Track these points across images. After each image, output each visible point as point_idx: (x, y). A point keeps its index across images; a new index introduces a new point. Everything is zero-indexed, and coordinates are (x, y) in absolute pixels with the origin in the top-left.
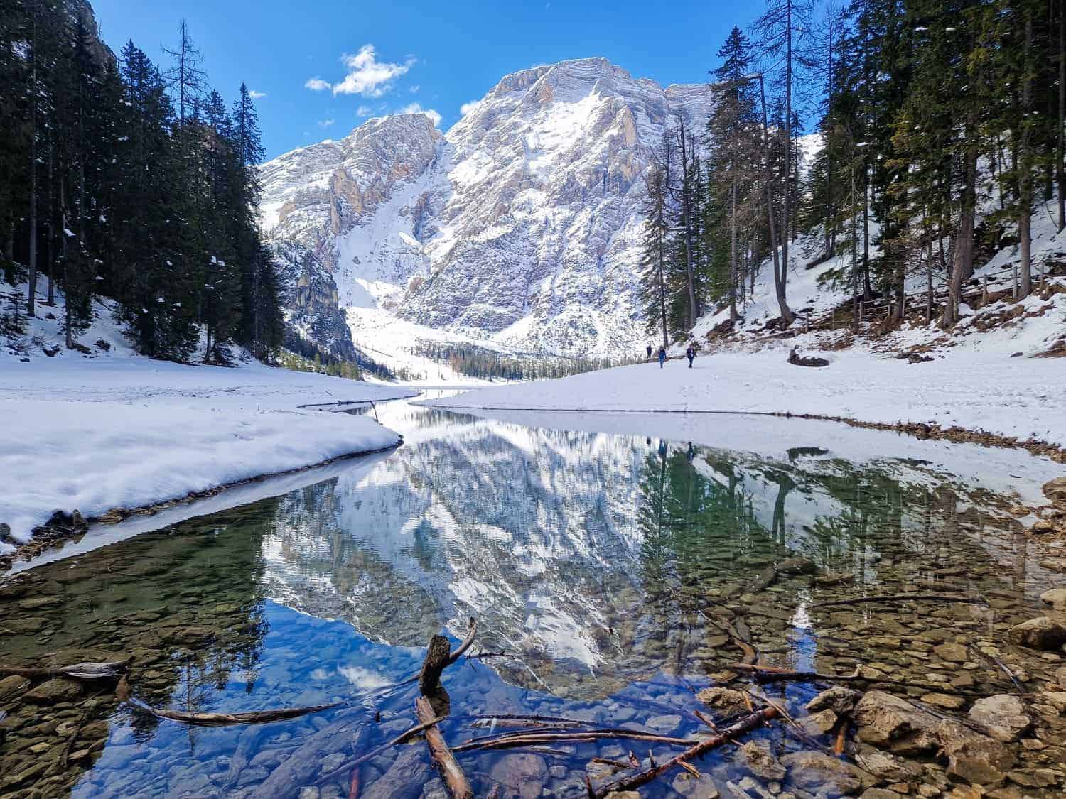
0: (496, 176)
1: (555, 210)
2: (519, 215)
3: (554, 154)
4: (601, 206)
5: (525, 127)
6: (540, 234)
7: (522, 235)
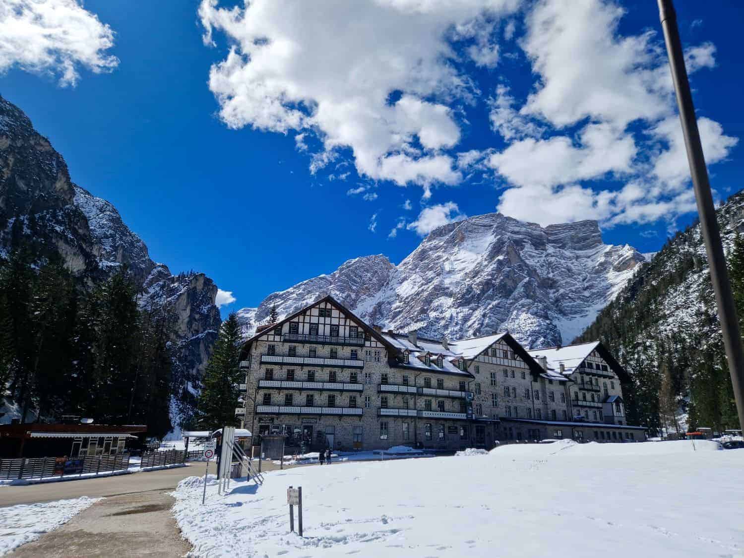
0: (423, 289)
1: (458, 310)
2: (433, 315)
3: (462, 273)
4: (491, 306)
5: (444, 258)
6: (446, 327)
7: (434, 328)
